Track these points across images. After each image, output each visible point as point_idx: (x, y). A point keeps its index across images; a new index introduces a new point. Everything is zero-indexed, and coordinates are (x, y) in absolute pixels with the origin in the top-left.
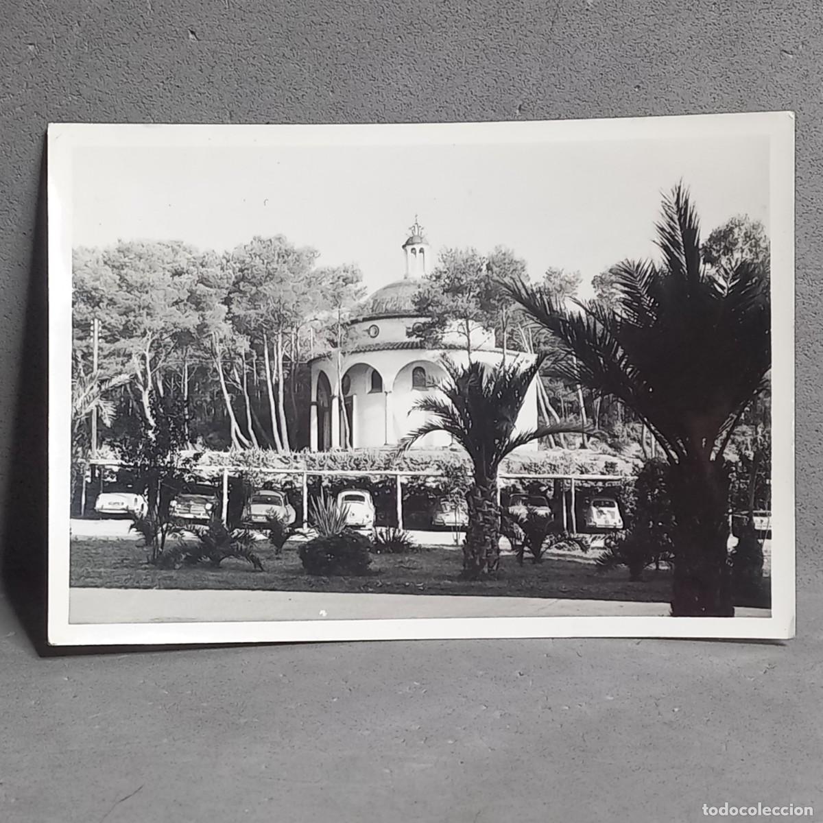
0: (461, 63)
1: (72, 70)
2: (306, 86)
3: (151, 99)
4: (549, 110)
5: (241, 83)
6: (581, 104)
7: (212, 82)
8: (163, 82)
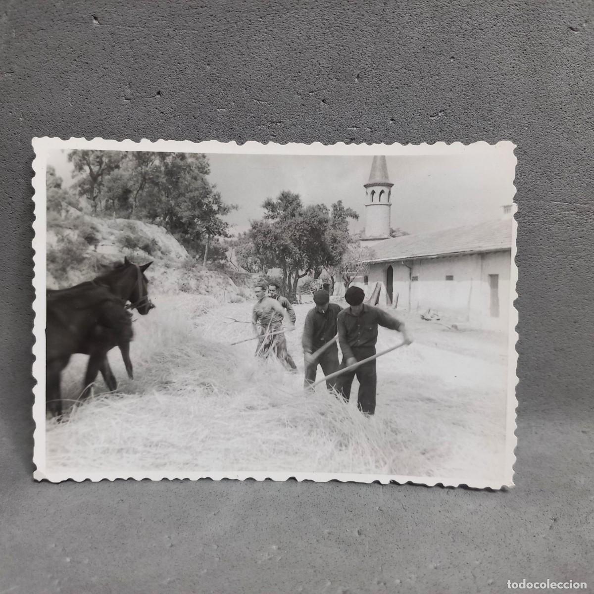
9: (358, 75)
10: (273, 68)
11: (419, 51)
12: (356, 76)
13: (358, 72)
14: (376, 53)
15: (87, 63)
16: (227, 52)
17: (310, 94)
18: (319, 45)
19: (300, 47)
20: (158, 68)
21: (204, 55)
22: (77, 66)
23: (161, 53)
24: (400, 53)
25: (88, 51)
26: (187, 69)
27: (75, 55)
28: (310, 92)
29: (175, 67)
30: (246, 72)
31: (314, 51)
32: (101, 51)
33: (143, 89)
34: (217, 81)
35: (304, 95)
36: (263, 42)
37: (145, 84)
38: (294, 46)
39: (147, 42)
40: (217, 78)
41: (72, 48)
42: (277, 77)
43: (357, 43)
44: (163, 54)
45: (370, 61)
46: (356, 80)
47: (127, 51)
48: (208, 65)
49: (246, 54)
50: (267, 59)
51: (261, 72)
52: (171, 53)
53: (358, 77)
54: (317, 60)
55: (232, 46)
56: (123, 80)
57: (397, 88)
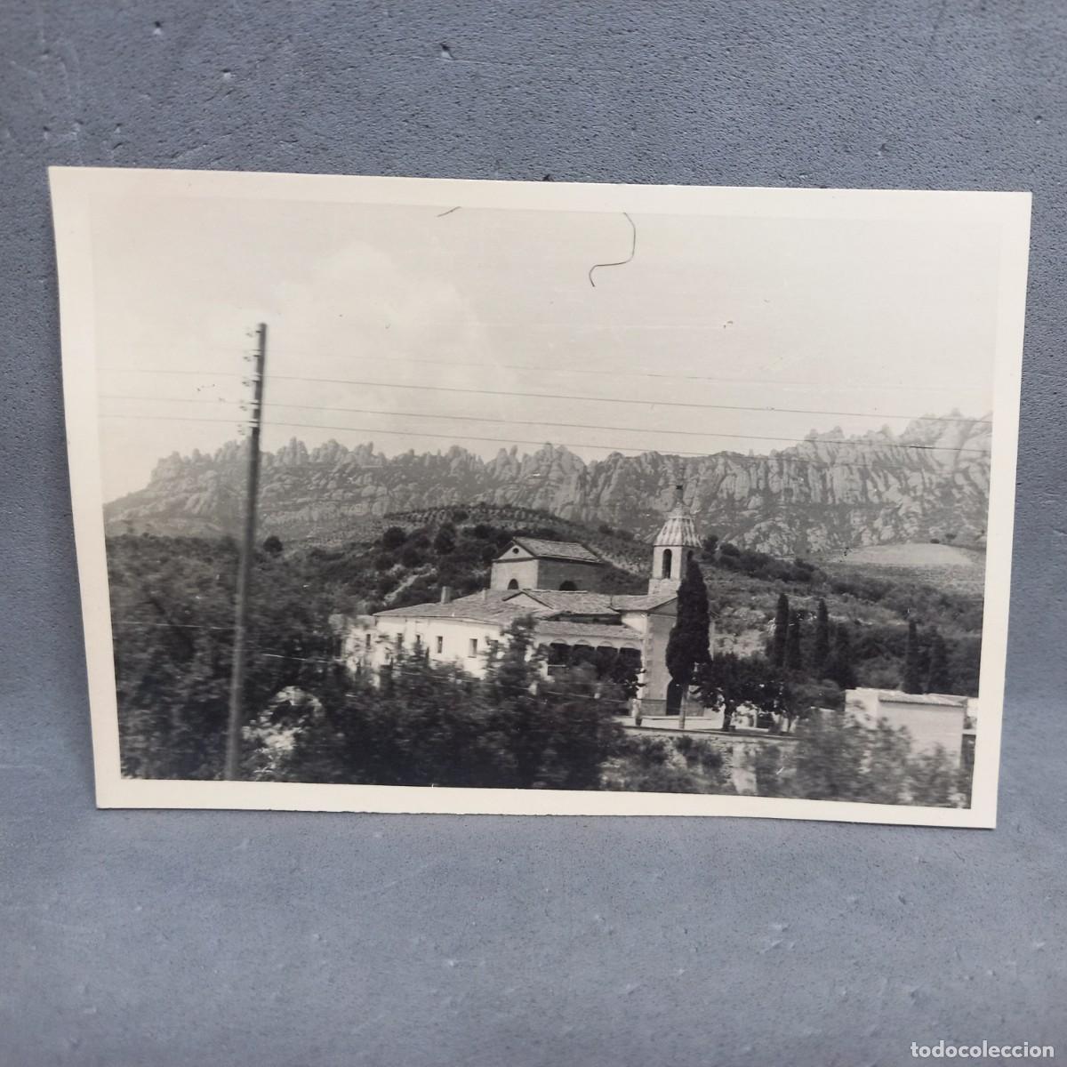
0: (808, 85)
1: (283, 107)
2: (598, 123)
3: (391, 145)
4: (920, 150)
5: (511, 120)
6: (964, 141)
7: (473, 119)
8: (406, 121)
9: (883, 145)
10: (742, 134)
11: (985, 106)
12: (880, 147)
13: (885, 141)
14: (915, 109)
15: (427, 126)
16: (666, 109)
17: (803, 176)
18: (822, 96)
19: (790, 100)
20: (549, 136)
21: (627, 112)
22: (410, 131)
23: (556, 109)
24: (955, 109)
25: (430, 105)
26: (597, 138)
27: (405, 112)
28: (801, 174)
29: (576, 135)
30: (697, 142)
31: (813, 106)
32: (453, 105)
33: (521, 171)
34: (646, 157)
35: (791, 178)
36: (728, 91)
37: (524, 162)
38: (781, 97)
39: (533, 91)
40: (648, 152)
41: (402, 100)
42: (747, 148)
43: (885, 93)
44: (557, 112)
45: (905, 124)
46: (879, 153)
47: (497, 106)
48: (633, 129)
49: (699, 111)
50: (734, 120)
51: (723, 142)
52: (571, 110)
53: (883, 148)
54: (816, 120)
55: (676, 97)
56: (487, 157)
57: (945, 167)
